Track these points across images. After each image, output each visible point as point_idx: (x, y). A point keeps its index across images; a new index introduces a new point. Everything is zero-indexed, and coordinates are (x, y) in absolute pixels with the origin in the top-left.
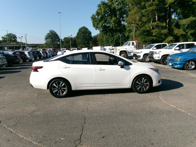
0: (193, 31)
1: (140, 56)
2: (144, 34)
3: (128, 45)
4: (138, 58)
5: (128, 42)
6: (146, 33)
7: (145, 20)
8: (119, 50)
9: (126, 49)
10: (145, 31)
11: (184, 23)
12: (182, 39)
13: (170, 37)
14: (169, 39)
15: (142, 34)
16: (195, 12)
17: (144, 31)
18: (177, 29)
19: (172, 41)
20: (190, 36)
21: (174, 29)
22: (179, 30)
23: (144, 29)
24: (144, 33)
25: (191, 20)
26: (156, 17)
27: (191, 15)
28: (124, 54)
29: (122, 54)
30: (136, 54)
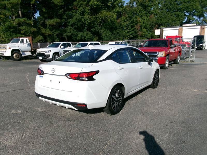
0: (59, 32)
1: (49, 56)
2: (9, 31)
3: (20, 43)
4: (47, 58)
5: (20, 39)
6: (13, 30)
7: (8, 14)
8: (10, 48)
9: (19, 47)
10: (12, 27)
11: (51, 23)
12: (50, 39)
13: (39, 36)
14: (39, 39)
15: (7, 30)
16: (58, 14)
17: (10, 27)
18: (44, 29)
19: (42, 40)
20: (56, 36)
21: (41, 28)
22: (46, 30)
23: (10, 25)
24: (10, 29)
25: (57, 21)
26: (19, 13)
27: (55, 16)
28: (17, 54)
29: (15, 53)
30: (44, 53)
